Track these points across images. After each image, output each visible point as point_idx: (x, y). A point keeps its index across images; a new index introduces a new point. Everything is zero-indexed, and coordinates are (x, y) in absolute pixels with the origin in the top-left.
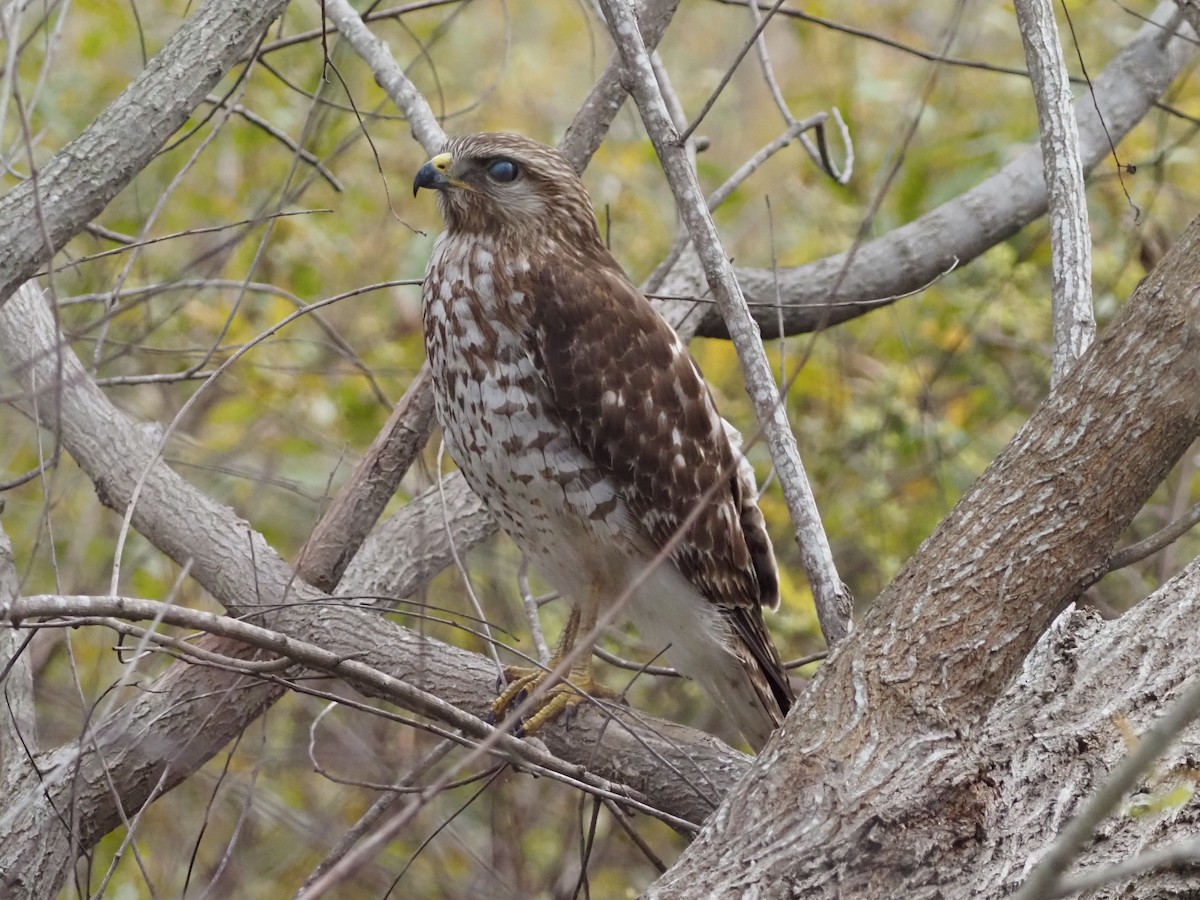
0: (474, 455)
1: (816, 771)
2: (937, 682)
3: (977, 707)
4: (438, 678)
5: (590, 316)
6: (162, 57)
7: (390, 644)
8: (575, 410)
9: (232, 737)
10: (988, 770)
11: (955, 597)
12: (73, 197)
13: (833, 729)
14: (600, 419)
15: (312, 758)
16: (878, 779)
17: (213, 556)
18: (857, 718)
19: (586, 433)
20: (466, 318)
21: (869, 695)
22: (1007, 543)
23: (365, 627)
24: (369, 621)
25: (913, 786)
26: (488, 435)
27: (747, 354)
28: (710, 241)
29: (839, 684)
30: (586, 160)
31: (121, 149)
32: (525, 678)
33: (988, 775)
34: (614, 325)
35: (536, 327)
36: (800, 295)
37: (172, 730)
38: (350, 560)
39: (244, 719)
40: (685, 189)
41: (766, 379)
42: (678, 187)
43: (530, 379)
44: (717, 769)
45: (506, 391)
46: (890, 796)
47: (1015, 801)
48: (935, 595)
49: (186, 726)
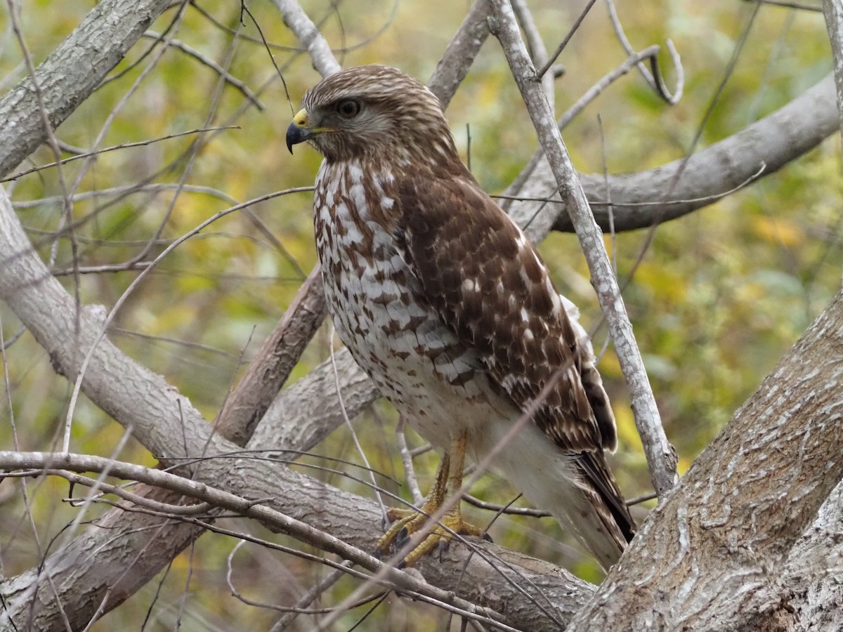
0: (358, 337)
1: (646, 600)
2: (747, 527)
3: (780, 547)
4: (334, 518)
5: (448, 218)
6: (101, 7)
7: (294, 489)
8: (440, 296)
9: (163, 566)
10: (788, 599)
11: (763, 456)
12: (27, 123)
13: (661, 565)
14: (462, 303)
15: (230, 584)
16: (698, 607)
17: (147, 416)
18: (681, 556)
19: (451, 315)
20: (347, 219)
21: (692, 537)
22: (806, 412)
23: (273, 475)
24: (277, 470)
25: (726, 612)
26: (370, 321)
27: (592, 254)
28: (562, 160)
29: (667, 528)
30: (454, 88)
31: (67, 83)
32: (405, 518)
33: (789, 603)
34: (468, 225)
35: (404, 228)
36: (639, 196)
37: (114, 560)
38: (260, 420)
39: (173, 552)
40: (542, 116)
41: (607, 274)
42: (536, 114)
43: (401, 272)
44: (565, 595)
45: (382, 283)
46: (708, 621)
47: (811, 625)
48: (746, 454)
49: (125, 557)
